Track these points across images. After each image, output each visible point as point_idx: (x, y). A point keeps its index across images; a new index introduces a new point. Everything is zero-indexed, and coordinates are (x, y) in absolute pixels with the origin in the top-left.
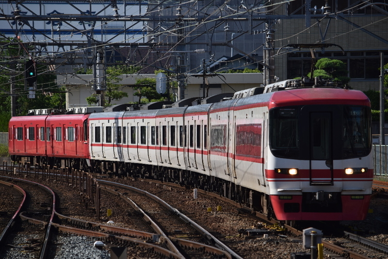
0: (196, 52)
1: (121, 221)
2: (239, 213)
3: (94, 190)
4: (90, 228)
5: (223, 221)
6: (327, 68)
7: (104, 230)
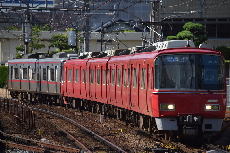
0: (107, 15)
1: (51, 139)
2: (137, 134)
3: (28, 115)
4: (30, 144)
5: (128, 141)
6: (192, 30)
7: (40, 146)
